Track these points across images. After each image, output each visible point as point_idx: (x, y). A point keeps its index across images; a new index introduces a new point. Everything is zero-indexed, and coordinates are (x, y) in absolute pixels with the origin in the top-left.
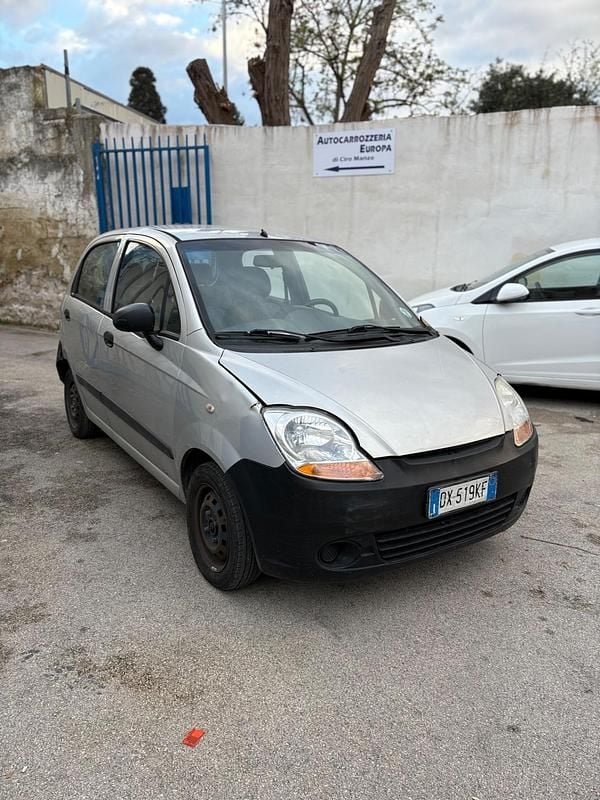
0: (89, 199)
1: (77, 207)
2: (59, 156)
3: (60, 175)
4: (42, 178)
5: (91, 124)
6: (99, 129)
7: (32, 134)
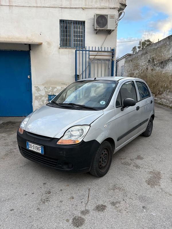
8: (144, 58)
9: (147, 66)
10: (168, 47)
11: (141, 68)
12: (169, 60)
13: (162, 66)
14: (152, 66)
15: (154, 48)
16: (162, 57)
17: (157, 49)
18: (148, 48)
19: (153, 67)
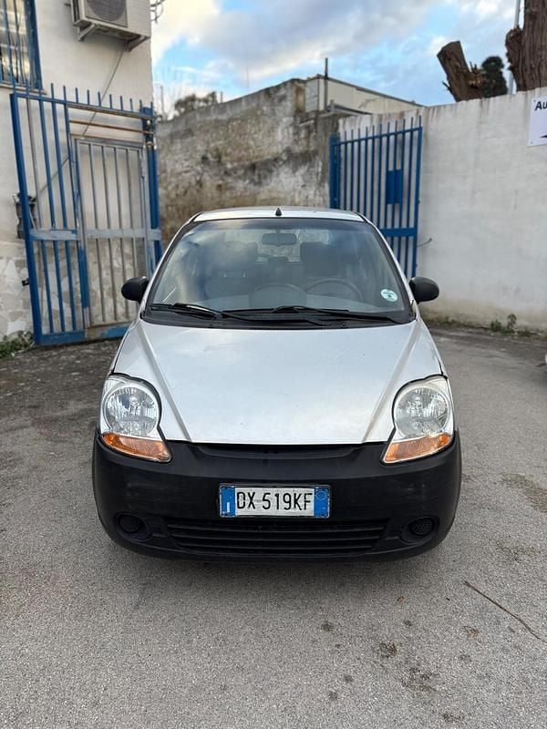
0: (324, 186)
1: (315, 195)
2: (307, 152)
3: (306, 167)
4: (294, 172)
5: (331, 122)
6: (338, 124)
7: (291, 136)
8: (181, 149)
9: (199, 173)
10: (270, 121)
11: (173, 179)
12: (276, 160)
13: (256, 178)
14: (216, 175)
15: (216, 121)
16: (251, 151)
17: (228, 123)
18: (195, 118)
19: (223, 180)
